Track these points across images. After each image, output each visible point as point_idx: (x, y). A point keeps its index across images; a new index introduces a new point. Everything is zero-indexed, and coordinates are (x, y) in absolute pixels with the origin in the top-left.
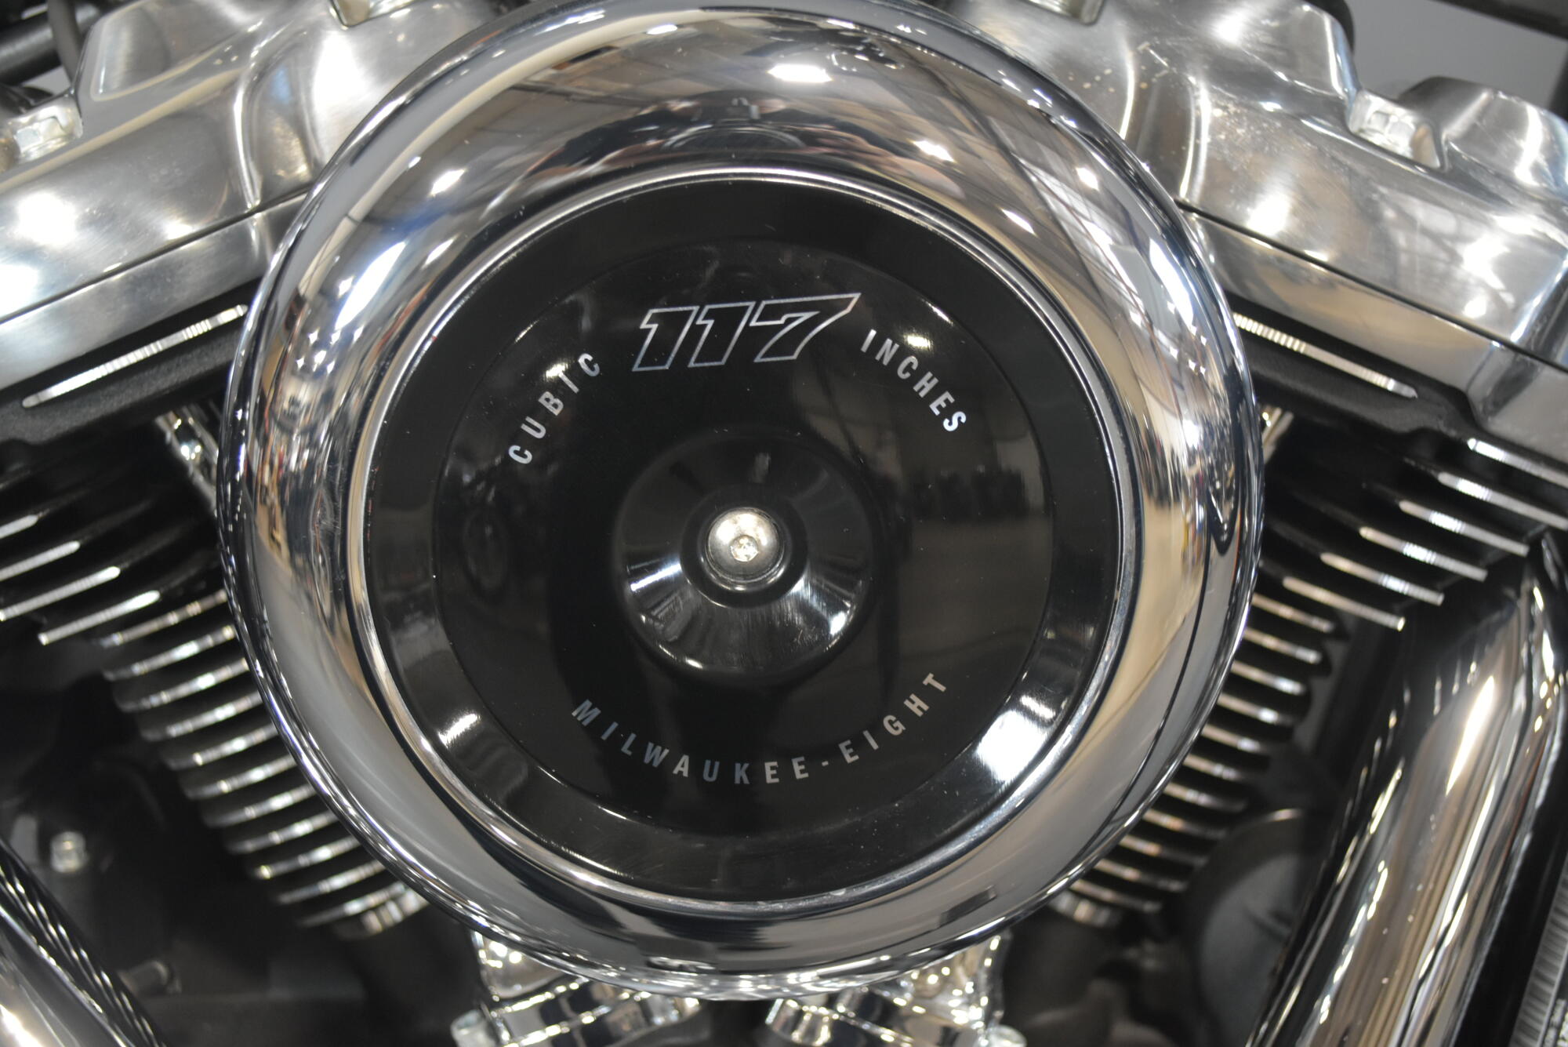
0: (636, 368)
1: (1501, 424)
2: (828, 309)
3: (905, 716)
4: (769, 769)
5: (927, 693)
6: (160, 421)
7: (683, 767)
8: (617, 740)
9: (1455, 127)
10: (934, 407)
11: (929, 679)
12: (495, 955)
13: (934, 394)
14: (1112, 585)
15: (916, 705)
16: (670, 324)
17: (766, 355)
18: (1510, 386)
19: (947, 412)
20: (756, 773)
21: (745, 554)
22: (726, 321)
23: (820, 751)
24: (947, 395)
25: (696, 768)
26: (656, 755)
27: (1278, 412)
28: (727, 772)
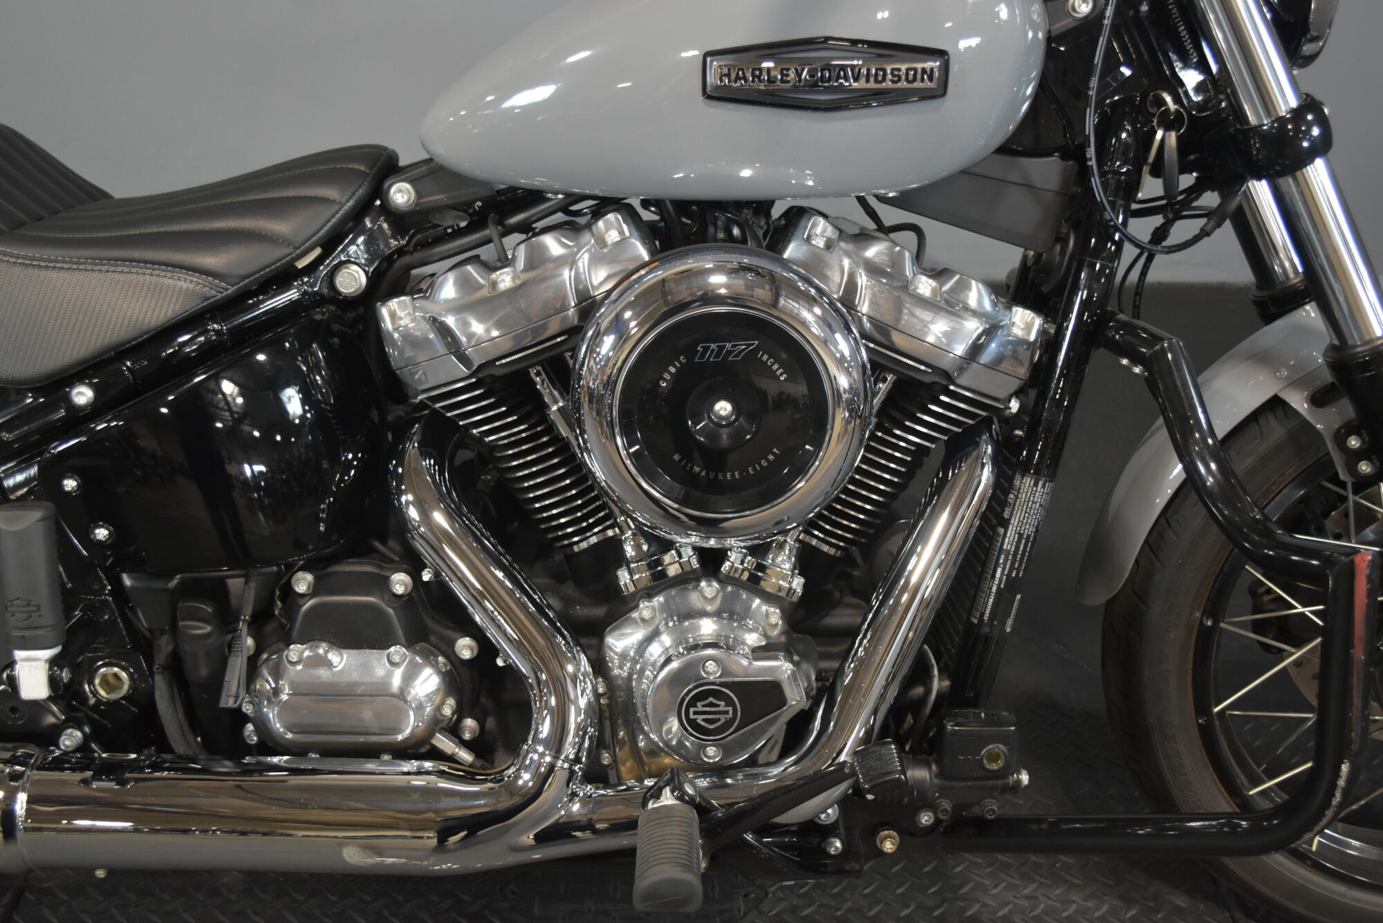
0: (696, 360)
1: (960, 381)
2: (749, 345)
3: (768, 460)
4: (729, 475)
5: (774, 454)
6: (530, 370)
7: (703, 473)
8: (685, 465)
9: (946, 288)
10: (778, 373)
11: (775, 450)
12: (629, 551)
13: (778, 369)
14: (826, 424)
15: (771, 457)
16: (706, 349)
17: (733, 357)
18: (961, 370)
19: (781, 374)
20: (725, 476)
21: (723, 413)
22: (721, 348)
23: (743, 469)
24: (781, 370)
25: (707, 474)
26: (697, 469)
27: (891, 375)
28: (716, 476)
